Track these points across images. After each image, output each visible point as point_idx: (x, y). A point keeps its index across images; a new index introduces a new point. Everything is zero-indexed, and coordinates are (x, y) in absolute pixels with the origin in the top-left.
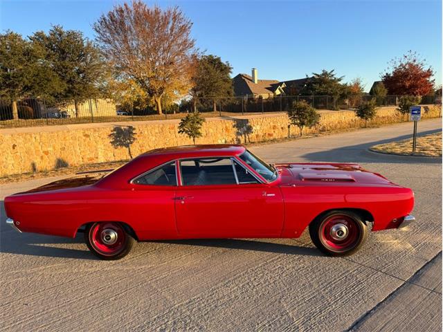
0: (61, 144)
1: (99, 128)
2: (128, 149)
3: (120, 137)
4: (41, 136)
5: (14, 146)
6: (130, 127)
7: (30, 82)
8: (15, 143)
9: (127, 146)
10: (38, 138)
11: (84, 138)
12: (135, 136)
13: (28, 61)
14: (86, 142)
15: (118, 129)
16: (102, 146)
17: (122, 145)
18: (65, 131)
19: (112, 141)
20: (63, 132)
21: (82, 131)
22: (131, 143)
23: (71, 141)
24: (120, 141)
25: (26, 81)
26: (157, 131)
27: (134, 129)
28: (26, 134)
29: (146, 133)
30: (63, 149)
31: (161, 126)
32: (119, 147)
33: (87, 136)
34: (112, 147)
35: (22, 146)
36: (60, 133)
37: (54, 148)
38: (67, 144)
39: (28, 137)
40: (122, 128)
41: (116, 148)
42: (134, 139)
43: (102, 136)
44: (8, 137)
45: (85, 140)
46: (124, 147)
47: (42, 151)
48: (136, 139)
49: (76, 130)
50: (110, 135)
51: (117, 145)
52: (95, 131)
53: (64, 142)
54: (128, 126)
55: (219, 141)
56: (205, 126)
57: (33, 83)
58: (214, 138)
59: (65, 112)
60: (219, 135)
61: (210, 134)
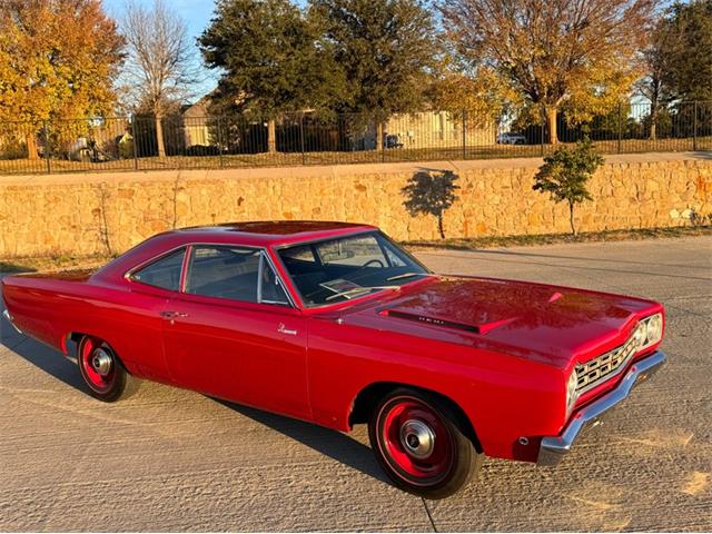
0: (315, 200)
1: (385, 174)
2: (437, 219)
3: (423, 194)
4: (283, 185)
5: (240, 200)
6: (448, 174)
7: (290, 84)
8: (241, 195)
9: (437, 212)
10: (278, 188)
11: (356, 192)
12: (456, 193)
13: (294, 45)
14: (359, 201)
15: (422, 177)
16: (389, 208)
17: (426, 209)
18: (324, 178)
19: (407, 199)
20: (320, 178)
21: (353, 179)
22: (447, 206)
23: (332, 197)
24: (425, 202)
25: (285, 82)
26: (506, 182)
27: (456, 177)
28: (261, 180)
29: (481, 185)
30: (317, 211)
31: (518, 171)
32: (420, 214)
33: (361, 188)
34: (406, 213)
35: (251, 200)
36: (316, 180)
37: (302, 207)
38: (325, 203)
39: (263, 184)
40: (431, 174)
41: (413, 216)
42: (453, 198)
43: (390, 190)
44: (232, 184)
45: (356, 197)
46: (430, 215)
47: (281, 213)
48: (458, 198)
49: (343, 177)
50: (405, 189)
51: (417, 210)
52: (378, 179)
53: (319, 198)
54: (443, 171)
55: (674, 214)
56: (635, 173)
57: (296, 86)
58: (658, 203)
59: (395, 137)
60: (676, 198)
61: (647, 195)
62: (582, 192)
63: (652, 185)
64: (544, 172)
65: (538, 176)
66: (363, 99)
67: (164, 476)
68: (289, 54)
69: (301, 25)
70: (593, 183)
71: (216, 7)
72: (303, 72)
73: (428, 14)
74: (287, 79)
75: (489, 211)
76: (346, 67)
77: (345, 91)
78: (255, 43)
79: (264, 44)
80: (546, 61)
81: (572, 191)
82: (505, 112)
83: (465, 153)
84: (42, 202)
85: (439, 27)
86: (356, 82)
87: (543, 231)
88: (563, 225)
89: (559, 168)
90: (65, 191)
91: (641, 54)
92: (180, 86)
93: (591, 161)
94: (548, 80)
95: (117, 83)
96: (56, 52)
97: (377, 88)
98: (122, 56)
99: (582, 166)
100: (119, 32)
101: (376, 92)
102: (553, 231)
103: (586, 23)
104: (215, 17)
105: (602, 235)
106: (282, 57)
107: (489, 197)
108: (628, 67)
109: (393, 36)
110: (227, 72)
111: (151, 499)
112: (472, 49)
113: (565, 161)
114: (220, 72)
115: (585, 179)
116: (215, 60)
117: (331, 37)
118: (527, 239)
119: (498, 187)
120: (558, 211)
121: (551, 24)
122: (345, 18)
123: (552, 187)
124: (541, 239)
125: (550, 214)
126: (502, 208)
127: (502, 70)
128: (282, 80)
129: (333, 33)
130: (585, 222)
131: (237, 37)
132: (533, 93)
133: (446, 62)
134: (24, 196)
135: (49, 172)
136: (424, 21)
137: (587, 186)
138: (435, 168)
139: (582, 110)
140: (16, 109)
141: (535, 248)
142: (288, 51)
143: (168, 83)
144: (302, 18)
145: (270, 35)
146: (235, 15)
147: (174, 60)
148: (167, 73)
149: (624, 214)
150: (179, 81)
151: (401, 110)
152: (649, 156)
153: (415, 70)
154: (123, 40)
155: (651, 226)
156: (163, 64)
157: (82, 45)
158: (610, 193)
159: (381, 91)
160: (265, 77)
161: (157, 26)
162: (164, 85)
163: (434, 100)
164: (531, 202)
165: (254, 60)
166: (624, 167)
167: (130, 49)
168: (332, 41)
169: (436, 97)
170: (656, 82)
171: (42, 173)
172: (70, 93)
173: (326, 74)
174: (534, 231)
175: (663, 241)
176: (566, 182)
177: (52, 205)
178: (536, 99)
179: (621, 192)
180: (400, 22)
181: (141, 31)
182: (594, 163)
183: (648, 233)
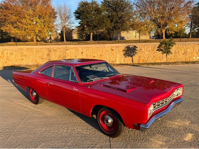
1: (119, 46)
2: (132, 58)
3: (128, 52)
4: (93, 49)
5: (82, 53)
6: (135, 46)
8: (82, 51)
9: (132, 56)
10: (92, 49)
11: (111, 51)
12: (137, 51)
14: (112, 53)
15: (128, 47)
16: (119, 55)
17: (129, 56)
18: (103, 47)
19: (124, 53)
20: (102, 47)
21: (110, 48)
22: (134, 55)
23: (105, 52)
24: (129, 54)
26: (150, 49)
27: (137, 47)
28: (87, 48)
29: (143, 50)
30: (101, 55)
31: (153, 46)
32: (127, 57)
33: (112, 50)
35: (85, 53)
37: (97, 55)
38: (103, 54)
40: (130, 47)
41: (125, 57)
42: (136, 53)
43: (120, 50)
44: (80, 49)
45: (111, 52)
46: (130, 57)
47: (92, 56)
48: (137, 53)
49: (108, 47)
50: (123, 50)
51: (127, 56)
52: (117, 48)
53: (102, 52)
54: (134, 46)
55: (195, 58)
56: (184, 47)
57: (97, 24)
58: (190, 55)
59: (123, 37)
60: (195, 54)
61: (188, 53)
62: (169, 52)
63: (189, 50)
64: (160, 46)
65: (158, 47)
66: (114, 27)
67: (43, 126)
68: (96, 16)
69: (99, 8)
70: (173, 49)
71: (78, 5)
72: (99, 20)
73: (132, 6)
74: (95, 22)
75: (145, 56)
76: (110, 19)
77: (110, 25)
78: (88, 13)
79: (90, 13)
80: (162, 18)
81: (167, 51)
82: (151, 31)
83: (140, 41)
84: (35, 52)
85: (135, 9)
86: (113, 23)
87: (159, 61)
88: (164, 60)
89: (164, 45)
90: (40, 50)
91: (188, 16)
92: (70, 24)
93: (172, 43)
94: (162, 22)
95: (55, 24)
96: (40, 16)
97: (118, 24)
98: (56, 17)
99: (170, 45)
100: (55, 11)
101: (118, 25)
102: (162, 61)
103: (173, 8)
104: (78, 7)
105: (174, 63)
106: (94, 17)
107: (146, 52)
108: (184, 19)
109: (123, 11)
110: (81, 21)
111: (37, 133)
112: (143, 15)
113: (165, 43)
114: (79, 21)
115: (170, 48)
116: (78, 18)
117: (107, 11)
118: (155, 64)
119: (148, 50)
120: (164, 57)
121: (164, 8)
122: (111, 7)
123: (162, 50)
124: (158, 64)
125: (161, 57)
126: (149, 55)
127: (151, 20)
128: (94, 22)
129: (107, 10)
130: (171, 59)
131: (83, 12)
132: (159, 26)
133: (136, 18)
134: (30, 51)
135: (37, 45)
136: (131, 8)
137: (171, 50)
138: (131, 45)
139: (171, 30)
140: (30, 30)
141: (156, 66)
142: (96, 15)
143: (67, 23)
144: (100, 7)
145: (91, 11)
146: (83, 6)
147: (68, 18)
148: (67, 21)
149: (181, 57)
150: (69, 23)
151: (124, 30)
152: (188, 43)
153: (128, 20)
154: (56, 13)
155: (188, 61)
156: (66, 19)
157: (46, 14)
158: (177, 52)
159: (119, 25)
160: (90, 22)
161: (64, 9)
162: (66, 24)
163: (133, 28)
164: (156, 54)
165: (87, 18)
166: (182, 45)
167: (58, 15)
168: (107, 13)
169: (133, 27)
170: (192, 23)
171: (35, 45)
172: (43, 26)
173: (105, 21)
174: (157, 62)
175: (190, 65)
176: (165, 49)
177: (37, 53)
178: (159, 27)
179: (180, 52)
180: (125, 8)
181: (60, 11)
182: (173, 44)
183: (187, 63)
